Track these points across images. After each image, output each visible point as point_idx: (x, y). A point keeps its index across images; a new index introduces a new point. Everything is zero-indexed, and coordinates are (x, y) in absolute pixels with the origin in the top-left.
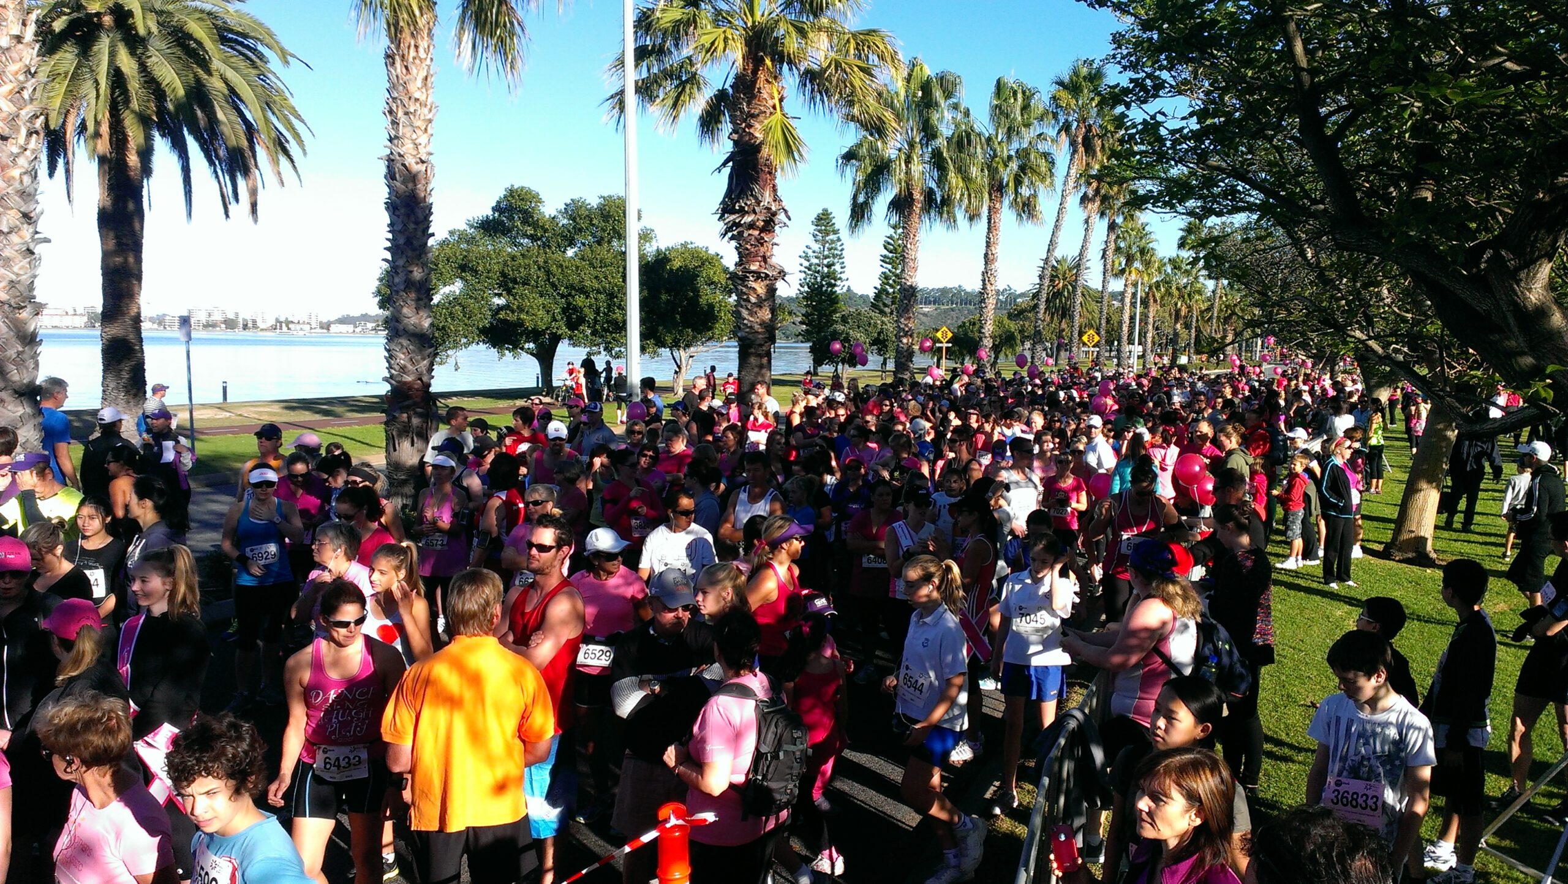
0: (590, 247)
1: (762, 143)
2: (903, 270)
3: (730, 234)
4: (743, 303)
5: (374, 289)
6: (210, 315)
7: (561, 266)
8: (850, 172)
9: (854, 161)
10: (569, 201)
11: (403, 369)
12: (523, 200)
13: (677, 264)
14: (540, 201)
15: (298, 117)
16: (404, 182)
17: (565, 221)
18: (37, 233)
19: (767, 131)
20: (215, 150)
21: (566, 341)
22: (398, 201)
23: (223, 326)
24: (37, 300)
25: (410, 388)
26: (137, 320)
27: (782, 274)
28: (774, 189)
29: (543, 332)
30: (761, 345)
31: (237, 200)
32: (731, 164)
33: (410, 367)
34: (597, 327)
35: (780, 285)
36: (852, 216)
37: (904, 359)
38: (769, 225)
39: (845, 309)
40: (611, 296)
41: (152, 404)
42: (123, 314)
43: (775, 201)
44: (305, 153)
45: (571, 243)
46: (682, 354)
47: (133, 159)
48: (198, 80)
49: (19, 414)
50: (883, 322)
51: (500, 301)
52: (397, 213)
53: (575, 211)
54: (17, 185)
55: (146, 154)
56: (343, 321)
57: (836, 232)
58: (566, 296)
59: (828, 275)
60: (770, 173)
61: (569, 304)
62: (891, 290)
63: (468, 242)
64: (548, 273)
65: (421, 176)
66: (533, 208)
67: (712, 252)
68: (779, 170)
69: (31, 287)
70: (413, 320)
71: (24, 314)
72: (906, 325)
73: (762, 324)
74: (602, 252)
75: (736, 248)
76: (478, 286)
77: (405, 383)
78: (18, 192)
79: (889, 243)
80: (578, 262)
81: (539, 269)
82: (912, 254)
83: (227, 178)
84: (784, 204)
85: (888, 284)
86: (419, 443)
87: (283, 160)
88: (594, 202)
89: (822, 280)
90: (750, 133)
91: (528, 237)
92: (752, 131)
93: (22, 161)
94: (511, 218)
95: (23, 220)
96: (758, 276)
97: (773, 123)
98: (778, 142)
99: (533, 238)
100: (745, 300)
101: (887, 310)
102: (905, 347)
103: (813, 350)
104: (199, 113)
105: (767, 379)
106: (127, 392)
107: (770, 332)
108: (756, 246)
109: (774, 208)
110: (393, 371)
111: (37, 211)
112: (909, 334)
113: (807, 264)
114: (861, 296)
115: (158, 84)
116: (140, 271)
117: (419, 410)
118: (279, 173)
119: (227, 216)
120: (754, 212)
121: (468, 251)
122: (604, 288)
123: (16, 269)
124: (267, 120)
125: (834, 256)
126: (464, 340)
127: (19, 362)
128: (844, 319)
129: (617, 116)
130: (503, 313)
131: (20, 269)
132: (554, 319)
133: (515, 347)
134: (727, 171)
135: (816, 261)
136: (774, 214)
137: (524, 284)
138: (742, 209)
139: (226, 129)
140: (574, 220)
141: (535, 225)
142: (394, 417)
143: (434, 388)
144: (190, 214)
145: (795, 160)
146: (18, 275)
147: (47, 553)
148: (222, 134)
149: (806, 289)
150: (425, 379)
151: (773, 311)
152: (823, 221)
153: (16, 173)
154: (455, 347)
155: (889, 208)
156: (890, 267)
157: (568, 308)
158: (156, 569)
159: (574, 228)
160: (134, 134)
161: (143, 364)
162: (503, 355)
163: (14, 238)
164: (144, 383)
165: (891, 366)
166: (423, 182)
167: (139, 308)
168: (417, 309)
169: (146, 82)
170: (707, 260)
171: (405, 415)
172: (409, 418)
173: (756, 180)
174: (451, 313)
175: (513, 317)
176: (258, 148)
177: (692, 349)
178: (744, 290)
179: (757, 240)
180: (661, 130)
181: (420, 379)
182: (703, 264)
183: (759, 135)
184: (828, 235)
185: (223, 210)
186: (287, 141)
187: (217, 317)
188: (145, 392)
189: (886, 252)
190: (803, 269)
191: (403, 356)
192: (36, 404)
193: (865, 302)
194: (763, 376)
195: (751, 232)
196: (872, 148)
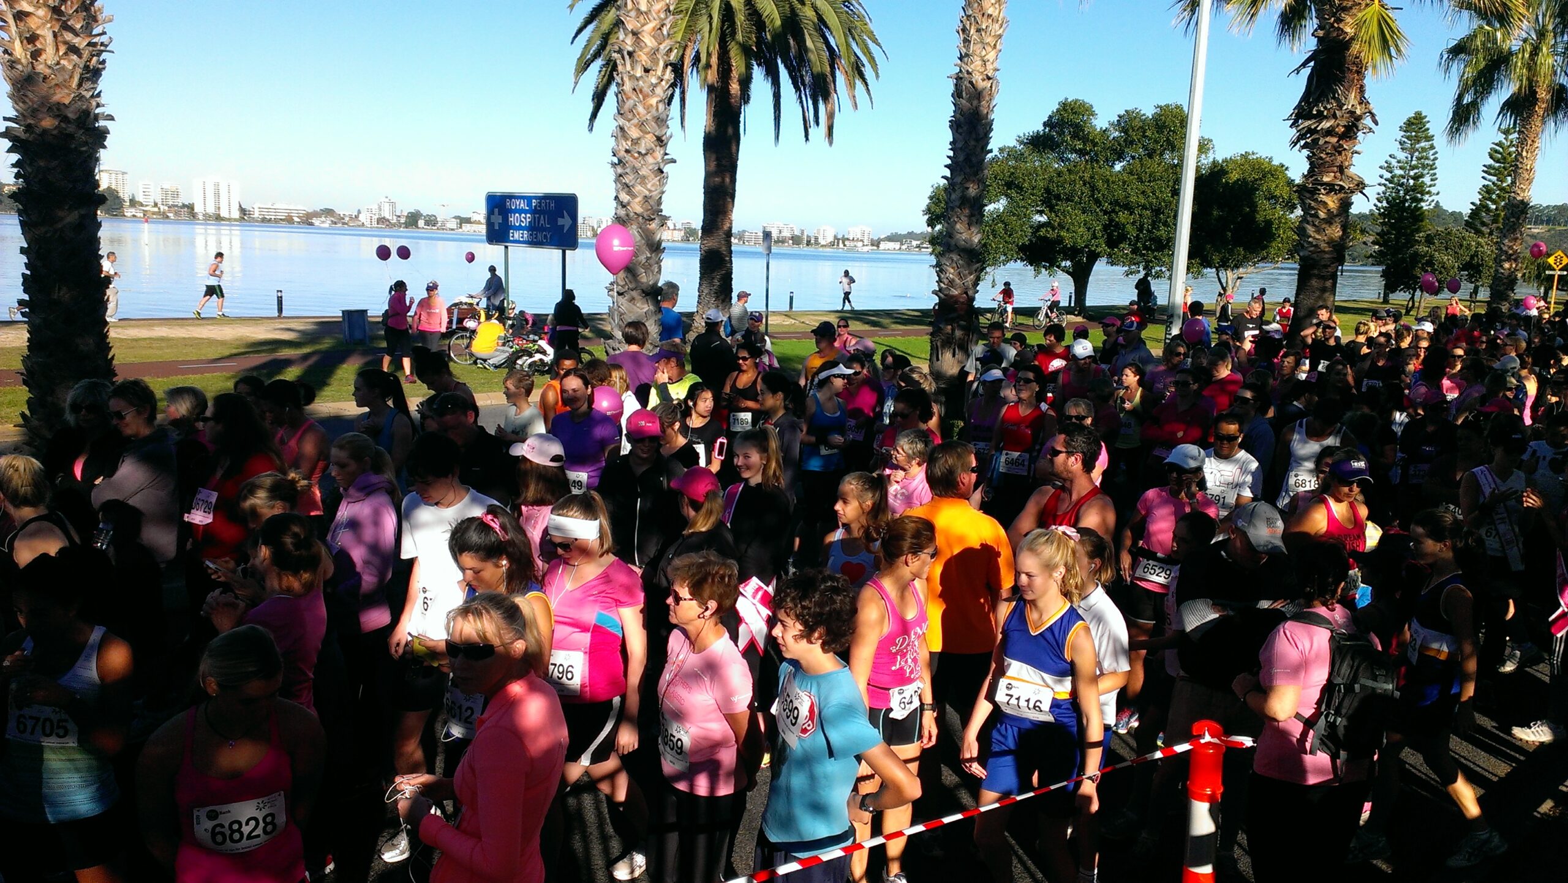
0: (1141, 160)
1: (1352, 39)
2: (1513, 183)
3: (1302, 142)
4: (1310, 219)
5: (924, 207)
6: (780, 232)
7: (1108, 181)
8: (1456, 68)
9: (1462, 56)
10: (1122, 113)
11: (951, 283)
12: (1075, 113)
13: (1234, 176)
14: (1093, 114)
15: (876, 41)
16: (969, 100)
17: (1117, 134)
18: (666, 154)
19: (1359, 26)
20: (802, 76)
21: (1104, 260)
22: (962, 119)
23: (791, 242)
24: (663, 213)
25: (956, 302)
26: (729, 234)
27: (1361, 186)
28: (1362, 90)
29: (1081, 251)
30: (1326, 266)
31: (817, 124)
32: (1312, 64)
33: (957, 281)
34: (1139, 244)
35: (1357, 198)
36: (1453, 120)
37: (1503, 286)
38: (1350, 131)
39: (1431, 227)
40: (1157, 212)
41: (736, 308)
42: (718, 229)
43: (1360, 103)
44: (877, 76)
45: (1120, 157)
46: (1229, 276)
47: (735, 87)
48: (793, 9)
49: (645, 310)
50: (1479, 244)
51: (1043, 219)
52: (960, 130)
53: (1128, 123)
54: (654, 111)
55: (746, 82)
56: (890, 239)
57: (1429, 138)
58: (1110, 213)
59: (1414, 189)
60: (1358, 72)
61: (1111, 220)
62: (1494, 207)
63: (1016, 159)
64: (1093, 188)
65: (985, 93)
66: (1085, 122)
67: (1276, 162)
68: (1370, 69)
69: (659, 202)
70: (964, 236)
71: (653, 226)
72: (1511, 248)
73: (1330, 242)
74: (1154, 166)
75: (1308, 157)
76: (1022, 203)
77: (953, 296)
78: (654, 118)
79: (1496, 151)
80: (1125, 177)
81: (1085, 184)
82: (1528, 164)
83: (810, 102)
84: (1371, 106)
85: (1490, 199)
86: (959, 355)
87: (859, 83)
88: (1149, 112)
89: (1406, 194)
90: (1339, 29)
91: (1076, 151)
92: (1341, 26)
93: (659, 91)
94: (1061, 133)
95: (656, 143)
96: (1331, 188)
97: (1368, 16)
98: (1372, 37)
99: (1081, 153)
100: (1312, 216)
101: (1485, 230)
102: (1506, 273)
103: (1385, 274)
104: (791, 41)
105: (1329, 304)
106: (717, 298)
107: (1340, 251)
108: (1332, 155)
109: (1358, 112)
110: (942, 285)
111: (668, 134)
112: (1513, 257)
113: (1388, 175)
114: (1453, 213)
115: (760, 16)
116: (734, 190)
117: (962, 323)
118: (854, 97)
119: (807, 139)
120: (1335, 116)
121: (1015, 168)
122: (1151, 204)
123: (649, 186)
124: (848, 45)
125: (1424, 167)
126: (1003, 258)
127: (648, 267)
128: (1429, 240)
129: (1187, 18)
130: (1043, 230)
131: (652, 186)
132: (1095, 237)
133: (1052, 265)
134: (1306, 72)
135: (1401, 172)
136: (1359, 118)
137: (1068, 200)
138: (1320, 113)
139: (813, 57)
140: (1126, 132)
141: (1085, 139)
142: (940, 329)
143: (977, 304)
144: (777, 137)
145: (1391, 57)
146: (650, 191)
147: (668, 427)
148: (809, 61)
149: (1385, 204)
150: (970, 293)
151: (1344, 228)
152: (1415, 126)
153: (653, 101)
154: (994, 264)
155: (1502, 109)
156: (1494, 179)
157: (1110, 225)
158: (755, 446)
159: (1125, 141)
160: (737, 63)
161: (731, 273)
162: (1039, 273)
163: (650, 159)
164: (731, 290)
165: (1484, 295)
166: (987, 98)
167: (731, 224)
168: (970, 225)
169: (750, 14)
170: (1270, 172)
171: (949, 327)
172: (953, 330)
173: (1340, 81)
174: (993, 231)
175: (1052, 235)
176: (838, 73)
177: (1241, 270)
178: (1313, 204)
179: (1335, 148)
180: (1235, 30)
181: (966, 293)
182: (1264, 176)
183: (1349, 30)
184: (1419, 142)
185: (803, 134)
186: (863, 65)
187: (786, 234)
188: (731, 298)
189: (1491, 162)
190: (1383, 181)
191: (952, 271)
192: (657, 303)
193: (1456, 220)
194: (1325, 300)
195: (1327, 139)
196: (1490, 38)
